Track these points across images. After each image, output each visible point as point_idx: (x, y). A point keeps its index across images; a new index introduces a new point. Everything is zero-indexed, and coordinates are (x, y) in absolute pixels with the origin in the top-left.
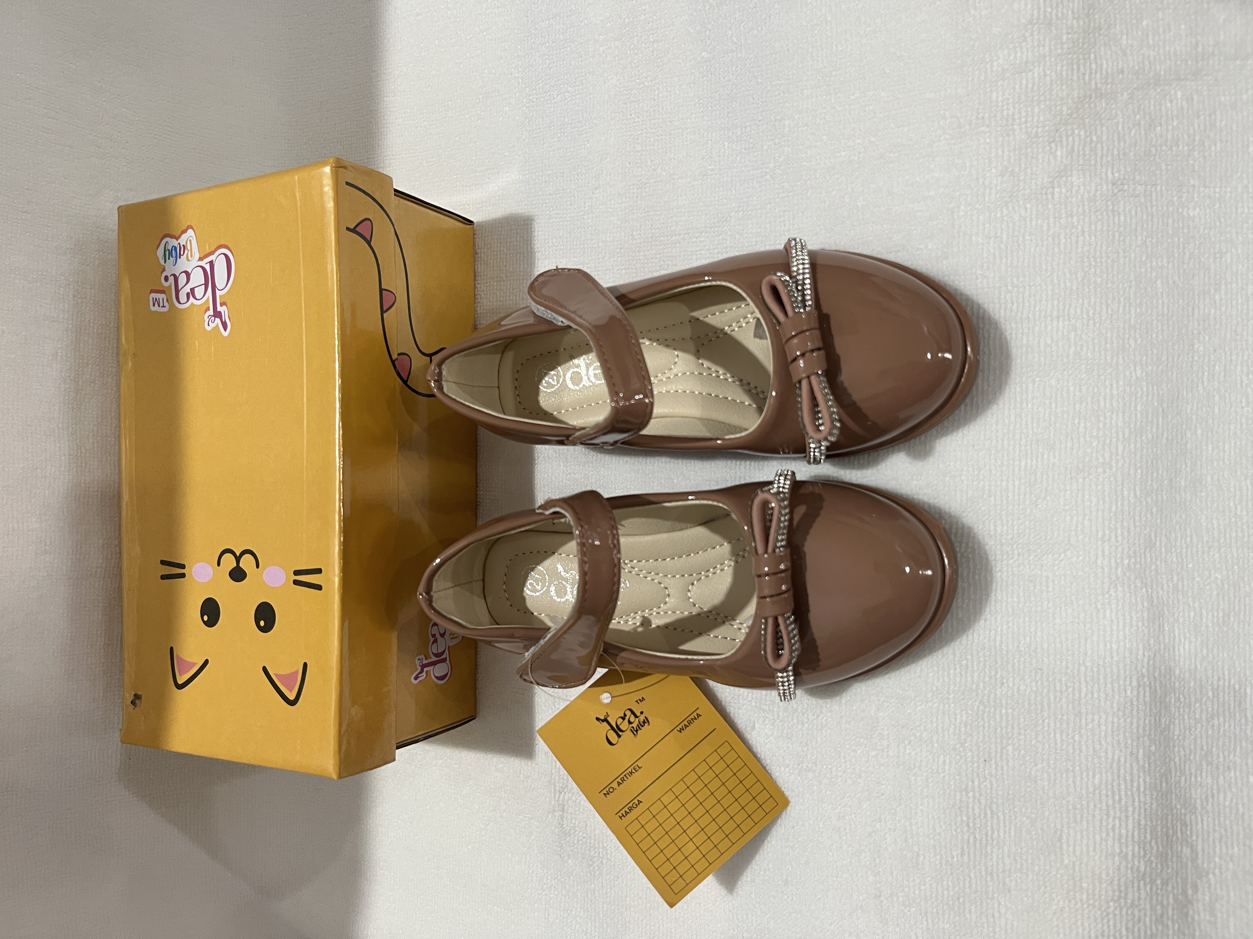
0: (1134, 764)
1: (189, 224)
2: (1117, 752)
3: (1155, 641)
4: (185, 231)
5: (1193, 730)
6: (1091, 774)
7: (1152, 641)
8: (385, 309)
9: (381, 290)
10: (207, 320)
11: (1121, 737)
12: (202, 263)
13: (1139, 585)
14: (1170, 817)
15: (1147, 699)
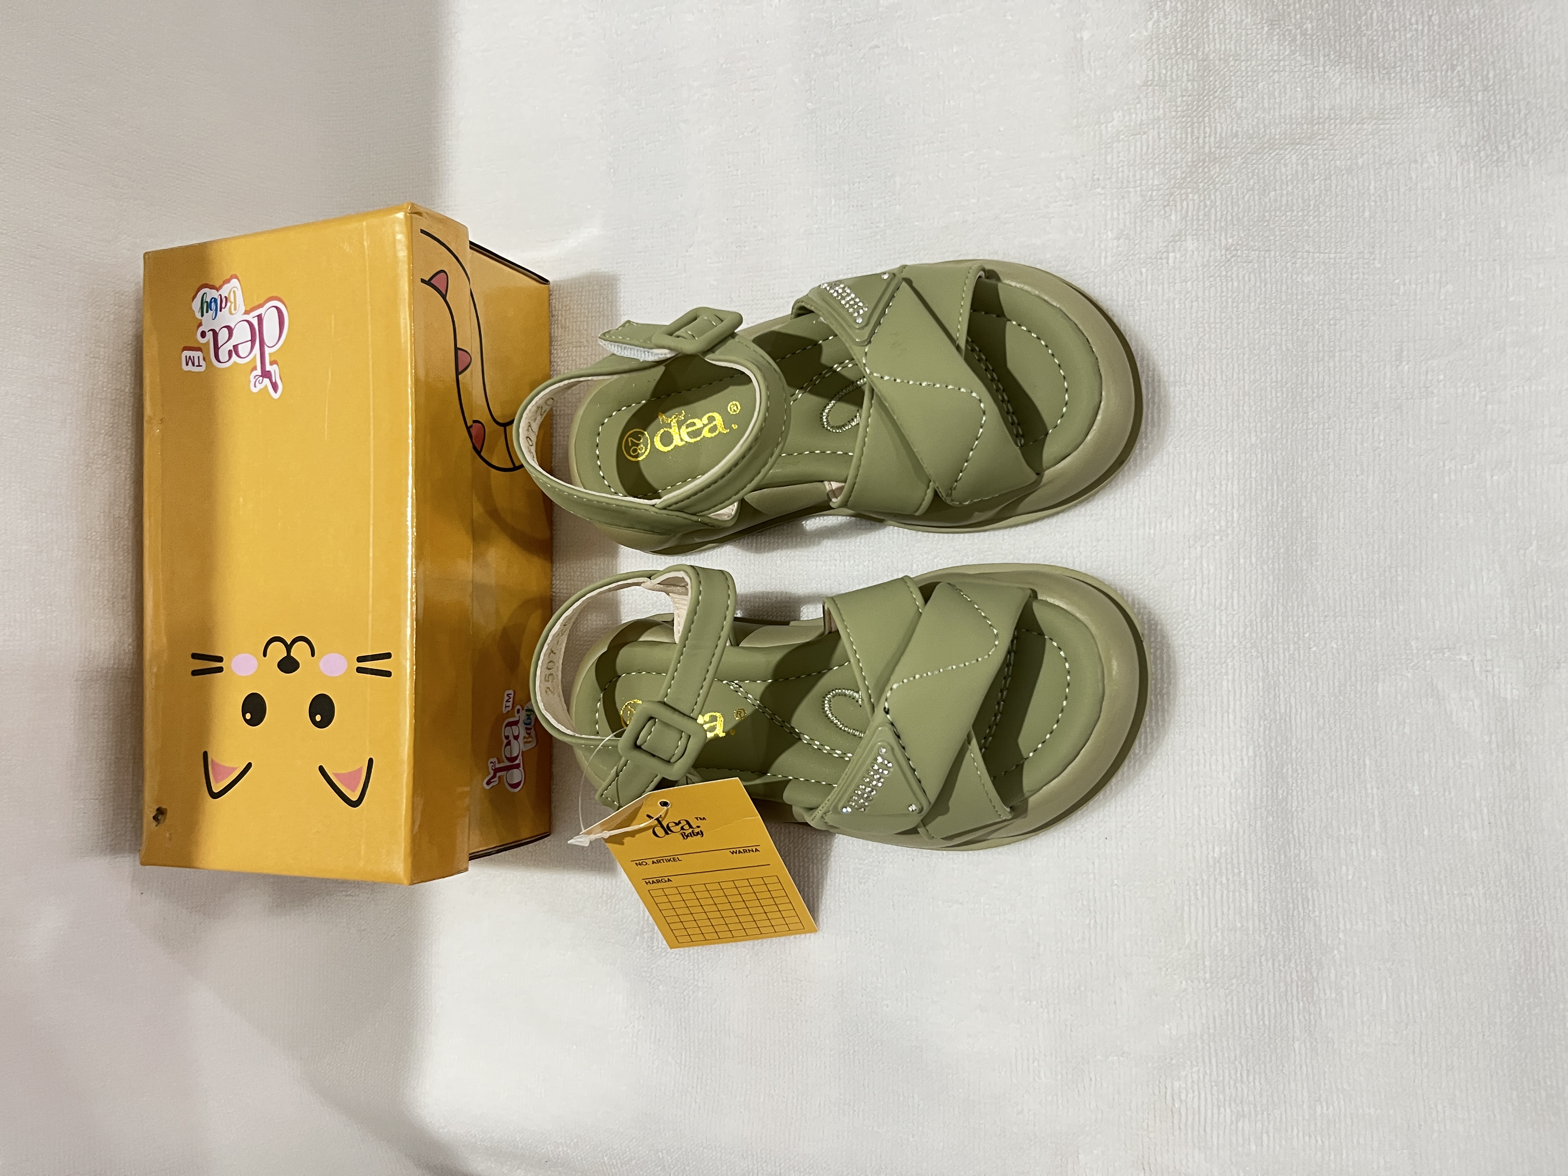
0: (1253, 835)
1: (233, 273)
2: (1235, 824)
3: (1270, 710)
4: (227, 281)
5: (1312, 801)
6: (1210, 847)
7: (1267, 711)
8: (460, 370)
9: (457, 349)
10: (253, 381)
11: (1239, 808)
12: (249, 317)
13: (1254, 654)
14: (1289, 891)
15: (1264, 769)
